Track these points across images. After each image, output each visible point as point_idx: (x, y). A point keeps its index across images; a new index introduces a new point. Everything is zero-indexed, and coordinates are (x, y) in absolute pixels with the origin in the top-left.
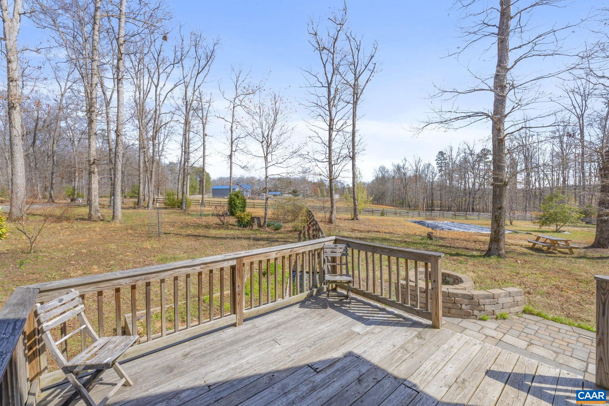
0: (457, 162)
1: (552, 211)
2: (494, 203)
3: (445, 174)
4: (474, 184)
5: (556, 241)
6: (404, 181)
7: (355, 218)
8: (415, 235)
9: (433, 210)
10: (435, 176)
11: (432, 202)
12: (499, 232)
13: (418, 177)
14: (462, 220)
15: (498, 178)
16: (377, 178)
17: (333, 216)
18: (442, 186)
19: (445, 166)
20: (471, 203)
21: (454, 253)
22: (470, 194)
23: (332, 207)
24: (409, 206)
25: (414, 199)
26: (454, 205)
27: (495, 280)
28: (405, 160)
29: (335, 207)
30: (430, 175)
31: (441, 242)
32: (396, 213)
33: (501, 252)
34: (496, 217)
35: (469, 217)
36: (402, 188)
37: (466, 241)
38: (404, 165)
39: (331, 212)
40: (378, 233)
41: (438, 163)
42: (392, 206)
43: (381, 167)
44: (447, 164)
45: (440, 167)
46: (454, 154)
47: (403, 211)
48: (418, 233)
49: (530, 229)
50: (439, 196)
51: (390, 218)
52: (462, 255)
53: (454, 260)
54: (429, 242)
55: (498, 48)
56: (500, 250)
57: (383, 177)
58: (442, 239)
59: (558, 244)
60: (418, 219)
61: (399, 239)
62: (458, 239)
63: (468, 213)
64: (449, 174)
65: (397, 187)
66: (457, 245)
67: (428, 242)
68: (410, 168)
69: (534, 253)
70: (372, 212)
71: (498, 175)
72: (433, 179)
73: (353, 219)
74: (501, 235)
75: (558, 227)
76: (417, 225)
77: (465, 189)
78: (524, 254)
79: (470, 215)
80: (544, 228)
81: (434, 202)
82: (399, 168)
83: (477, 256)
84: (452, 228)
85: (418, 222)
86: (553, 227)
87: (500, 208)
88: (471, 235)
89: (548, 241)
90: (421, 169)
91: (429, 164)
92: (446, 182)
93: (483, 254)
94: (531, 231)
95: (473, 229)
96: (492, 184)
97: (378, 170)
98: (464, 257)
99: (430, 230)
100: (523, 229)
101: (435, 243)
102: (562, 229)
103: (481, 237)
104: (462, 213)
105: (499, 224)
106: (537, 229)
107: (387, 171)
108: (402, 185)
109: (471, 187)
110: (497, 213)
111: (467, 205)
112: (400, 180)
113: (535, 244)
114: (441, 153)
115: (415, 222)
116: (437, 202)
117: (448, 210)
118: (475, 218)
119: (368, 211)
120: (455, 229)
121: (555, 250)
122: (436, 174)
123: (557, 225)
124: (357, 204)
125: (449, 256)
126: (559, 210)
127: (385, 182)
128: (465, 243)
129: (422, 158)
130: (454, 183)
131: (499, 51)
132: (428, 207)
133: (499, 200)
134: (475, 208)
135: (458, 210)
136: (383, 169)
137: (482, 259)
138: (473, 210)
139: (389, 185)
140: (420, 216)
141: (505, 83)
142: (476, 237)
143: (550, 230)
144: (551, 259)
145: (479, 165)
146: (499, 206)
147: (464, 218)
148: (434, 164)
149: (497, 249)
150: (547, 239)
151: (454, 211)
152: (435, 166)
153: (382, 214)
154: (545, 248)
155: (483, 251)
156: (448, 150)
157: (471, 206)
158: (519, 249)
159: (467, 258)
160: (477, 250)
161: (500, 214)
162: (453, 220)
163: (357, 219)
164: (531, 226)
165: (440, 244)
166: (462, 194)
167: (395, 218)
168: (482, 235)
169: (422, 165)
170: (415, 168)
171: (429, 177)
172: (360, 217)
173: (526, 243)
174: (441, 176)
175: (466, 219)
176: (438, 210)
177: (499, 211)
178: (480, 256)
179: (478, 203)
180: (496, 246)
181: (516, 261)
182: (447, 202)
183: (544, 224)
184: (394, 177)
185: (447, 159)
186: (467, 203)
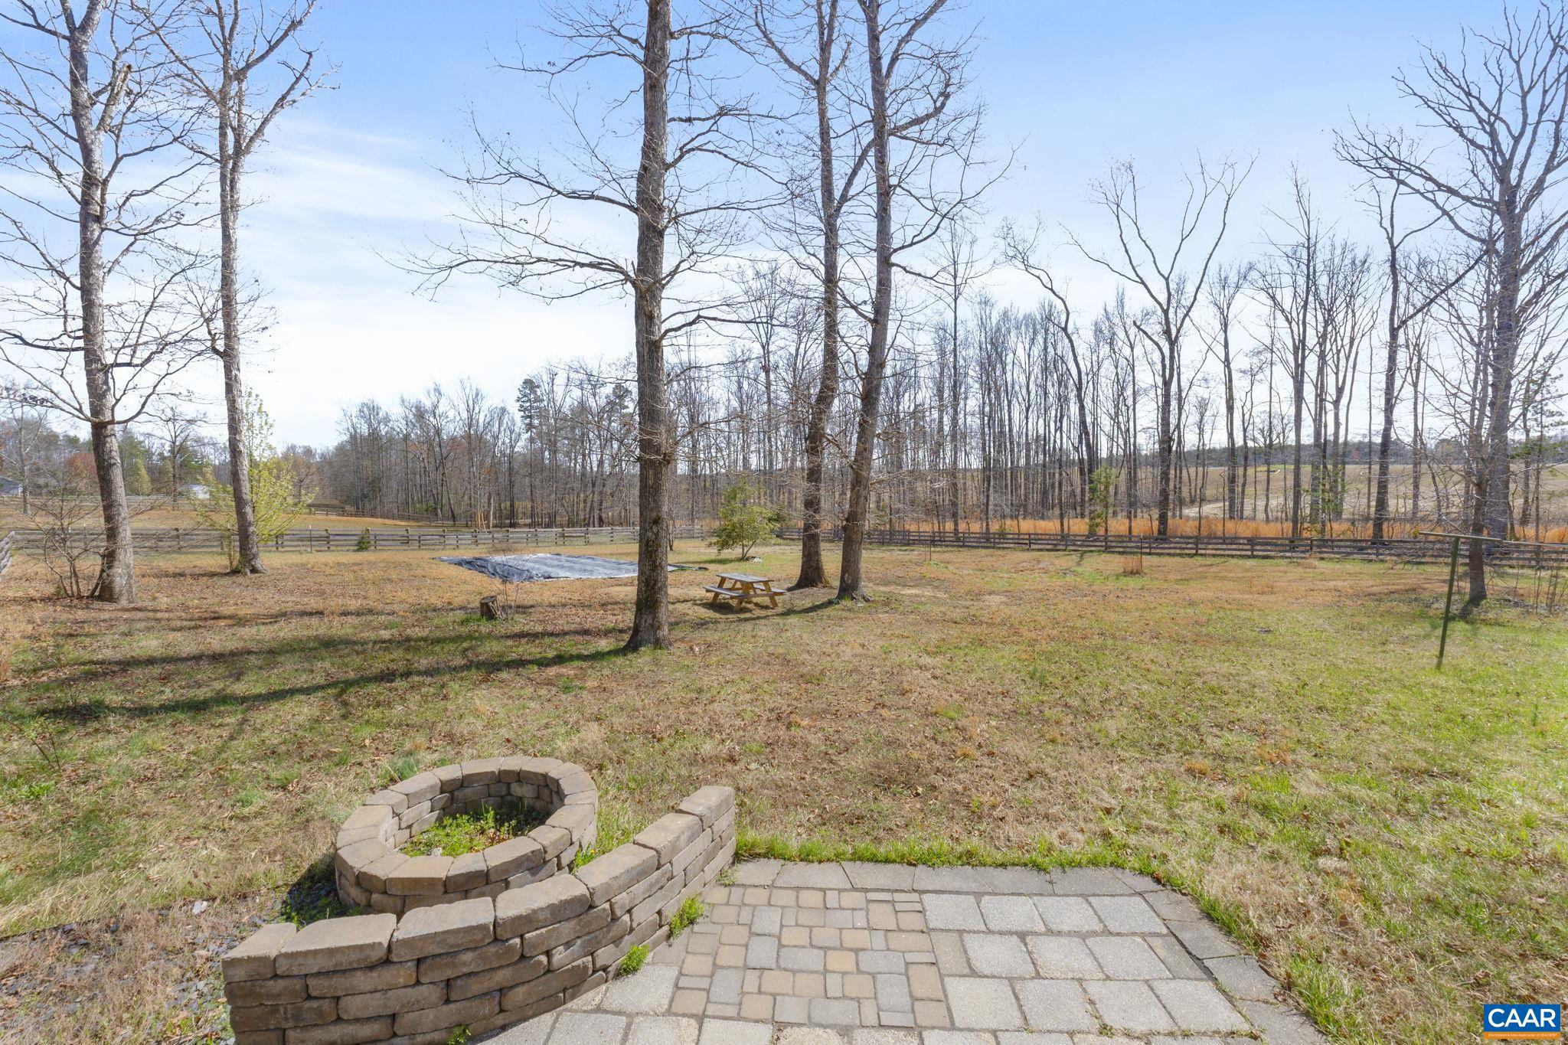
0: (566, 410)
1: (735, 519)
2: (643, 507)
3: (540, 435)
4: (601, 463)
5: (752, 583)
6: (437, 449)
7: (245, 565)
8: (450, 607)
9: (513, 525)
10: (517, 440)
11: (512, 506)
12: (656, 581)
13: (473, 442)
14: (577, 548)
15: (651, 442)
16: (354, 438)
17: (118, 570)
18: (533, 464)
19: (539, 417)
20: (596, 505)
21: (551, 654)
22: (594, 485)
23: (112, 534)
24: (454, 518)
25: (466, 498)
26: (561, 510)
27: (654, 737)
28: (438, 391)
29: (126, 533)
30: (504, 439)
31: (521, 623)
32: (406, 541)
33: (660, 634)
34: (647, 546)
35: (592, 538)
36: (431, 468)
37: (583, 606)
38: (436, 407)
39: (110, 557)
40: (315, 621)
41: (522, 409)
42: (402, 518)
43: (364, 405)
44: (543, 414)
45: (528, 417)
46: (559, 391)
47: (431, 531)
48: (458, 601)
49: (705, 558)
50: (528, 490)
51: (385, 555)
52: (572, 658)
53: (549, 683)
54: (485, 627)
55: (645, 101)
56: (659, 628)
57: (374, 435)
58: (522, 609)
59: (754, 589)
60: (468, 554)
61: (385, 634)
62: (564, 605)
63: (591, 529)
64: (548, 434)
65: (418, 466)
66: (562, 624)
67: (483, 629)
68: (451, 414)
69: (718, 616)
70: (326, 540)
71: (652, 434)
72: (512, 447)
73: (235, 572)
74: (660, 589)
75: (746, 549)
76: (464, 573)
77: (583, 474)
78: (702, 624)
79: (595, 533)
80: (727, 553)
81: (517, 503)
82: (420, 414)
83: (609, 653)
84: (553, 572)
85: (469, 563)
86: (737, 551)
87: (657, 521)
88: (595, 585)
89: (738, 585)
90: (481, 421)
91: (503, 410)
92: (543, 453)
93: (623, 644)
94: (706, 562)
95: (601, 570)
96: (639, 459)
97: (355, 412)
98: (576, 663)
99: (495, 585)
100: (692, 559)
101: (501, 628)
102: (752, 551)
103: (616, 589)
104: (578, 530)
105: (654, 562)
106: (713, 557)
107: (386, 420)
108: (432, 460)
109: (595, 469)
110: (650, 534)
111: (588, 509)
112: (425, 447)
113: (717, 594)
114: (530, 384)
115: (460, 564)
116: (523, 505)
117: (549, 525)
118: (604, 539)
119: (310, 539)
120: (562, 573)
121: (750, 603)
122: (519, 435)
123: (743, 546)
124: (250, 517)
125: (536, 668)
126: (745, 517)
127: (380, 448)
128: (581, 613)
129: (484, 391)
130: (560, 456)
131: (646, 108)
132: (500, 517)
133: (655, 501)
134: (604, 516)
135: (571, 523)
136: (370, 411)
137: (620, 661)
138: (601, 523)
139: (394, 456)
140: (476, 543)
141: (662, 197)
142: (607, 590)
143: (733, 557)
144: (748, 626)
145: (610, 422)
146: (654, 515)
147: (581, 541)
148: (513, 408)
149: (652, 625)
150: (736, 581)
151: (562, 526)
152: (518, 416)
153: (362, 545)
154: (734, 603)
155: (621, 631)
156: (546, 378)
157: (596, 513)
158: (690, 612)
159: (585, 664)
160: (607, 633)
161: (657, 535)
162: (558, 550)
163: (254, 570)
164: (702, 550)
165: (517, 629)
166: (577, 485)
167: (402, 555)
168: (620, 583)
169: (485, 411)
170: (465, 415)
171: (503, 443)
172: (268, 559)
173: (700, 593)
174: (532, 440)
175: (588, 543)
176: (526, 525)
177: (655, 529)
178: (616, 652)
179: (609, 504)
180: (650, 621)
181: (691, 648)
182: (546, 505)
183: (724, 545)
184: (406, 437)
185: (542, 400)
186: (589, 505)
